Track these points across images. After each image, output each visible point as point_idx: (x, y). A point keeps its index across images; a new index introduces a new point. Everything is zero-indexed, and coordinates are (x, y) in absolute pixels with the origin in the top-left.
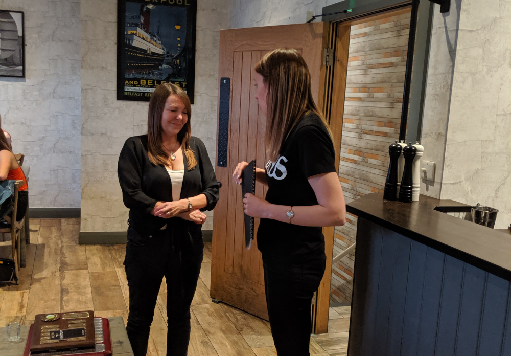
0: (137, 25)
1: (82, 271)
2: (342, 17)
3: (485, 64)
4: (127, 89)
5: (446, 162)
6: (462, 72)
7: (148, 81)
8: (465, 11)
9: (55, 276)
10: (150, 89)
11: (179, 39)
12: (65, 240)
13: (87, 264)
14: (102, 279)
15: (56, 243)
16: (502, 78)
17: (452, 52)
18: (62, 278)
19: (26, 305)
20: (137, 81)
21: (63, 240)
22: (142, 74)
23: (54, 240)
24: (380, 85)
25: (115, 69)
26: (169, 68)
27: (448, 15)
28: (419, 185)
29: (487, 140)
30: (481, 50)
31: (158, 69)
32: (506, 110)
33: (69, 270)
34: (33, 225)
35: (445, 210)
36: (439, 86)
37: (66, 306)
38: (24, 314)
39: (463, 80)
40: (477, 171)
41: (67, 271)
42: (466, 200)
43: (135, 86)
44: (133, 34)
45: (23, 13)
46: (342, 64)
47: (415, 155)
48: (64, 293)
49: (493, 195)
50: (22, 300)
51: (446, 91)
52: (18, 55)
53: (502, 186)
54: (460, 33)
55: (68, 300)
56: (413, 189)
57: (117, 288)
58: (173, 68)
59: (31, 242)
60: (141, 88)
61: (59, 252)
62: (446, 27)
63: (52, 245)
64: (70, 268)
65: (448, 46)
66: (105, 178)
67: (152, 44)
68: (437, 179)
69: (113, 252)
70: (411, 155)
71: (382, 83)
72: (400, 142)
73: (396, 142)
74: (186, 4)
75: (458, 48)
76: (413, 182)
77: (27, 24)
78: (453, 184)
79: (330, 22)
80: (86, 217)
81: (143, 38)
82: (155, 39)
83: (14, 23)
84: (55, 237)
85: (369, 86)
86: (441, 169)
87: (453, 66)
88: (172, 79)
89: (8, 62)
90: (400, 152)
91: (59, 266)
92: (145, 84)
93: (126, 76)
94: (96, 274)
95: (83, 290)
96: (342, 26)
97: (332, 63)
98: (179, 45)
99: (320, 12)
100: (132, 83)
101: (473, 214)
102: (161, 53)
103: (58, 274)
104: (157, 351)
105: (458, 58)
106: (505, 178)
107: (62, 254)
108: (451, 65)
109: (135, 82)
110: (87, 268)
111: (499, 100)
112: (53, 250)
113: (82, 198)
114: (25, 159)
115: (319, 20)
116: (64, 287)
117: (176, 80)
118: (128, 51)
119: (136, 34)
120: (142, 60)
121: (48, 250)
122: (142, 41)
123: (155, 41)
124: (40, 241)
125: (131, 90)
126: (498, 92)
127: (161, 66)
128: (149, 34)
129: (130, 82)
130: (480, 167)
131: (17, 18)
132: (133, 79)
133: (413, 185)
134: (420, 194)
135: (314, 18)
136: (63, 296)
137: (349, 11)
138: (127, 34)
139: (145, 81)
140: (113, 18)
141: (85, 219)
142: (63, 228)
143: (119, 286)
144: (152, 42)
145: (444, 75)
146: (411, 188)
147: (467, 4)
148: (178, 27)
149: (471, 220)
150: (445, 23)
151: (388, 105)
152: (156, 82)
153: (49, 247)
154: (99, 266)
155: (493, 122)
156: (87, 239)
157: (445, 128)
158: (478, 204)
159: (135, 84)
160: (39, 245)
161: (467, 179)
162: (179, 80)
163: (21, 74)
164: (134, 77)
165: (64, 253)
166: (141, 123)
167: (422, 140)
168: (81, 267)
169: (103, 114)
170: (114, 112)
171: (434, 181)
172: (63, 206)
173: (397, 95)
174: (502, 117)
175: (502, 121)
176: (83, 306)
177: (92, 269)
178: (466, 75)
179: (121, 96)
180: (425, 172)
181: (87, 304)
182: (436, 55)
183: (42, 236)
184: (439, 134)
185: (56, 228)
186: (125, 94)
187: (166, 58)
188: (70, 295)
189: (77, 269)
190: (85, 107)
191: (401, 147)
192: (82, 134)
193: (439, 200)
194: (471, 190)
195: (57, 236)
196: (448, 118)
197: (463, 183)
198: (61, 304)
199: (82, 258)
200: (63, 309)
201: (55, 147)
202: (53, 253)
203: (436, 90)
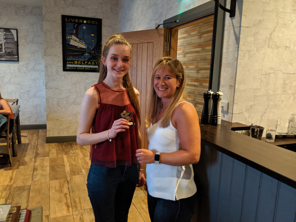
0: (72, 34)
1: (46, 157)
2: (174, 25)
3: (255, 46)
4: (68, 66)
5: (235, 102)
6: (243, 50)
7: (79, 62)
8: (244, 15)
9: (31, 161)
10: (80, 65)
11: (93, 41)
12: (40, 140)
13: (49, 153)
14: (56, 162)
15: (35, 143)
16: (264, 54)
17: (237, 39)
18: (35, 162)
19: (14, 178)
20: (73, 62)
21: (39, 141)
22: (76, 58)
23: (34, 141)
24: (192, 62)
25: (61, 56)
26: (89, 55)
27: (234, 19)
28: (221, 115)
29: (256, 89)
30: (253, 38)
31: (83, 56)
32: (266, 72)
33: (39, 157)
34: (23, 133)
35: (234, 129)
36: (230, 59)
37: (35, 178)
38: (12, 183)
39: (244, 55)
40: (251, 106)
41: (38, 158)
42: (246, 122)
43: (72, 64)
44: (70, 39)
45: (17, 30)
46: (174, 50)
47: (219, 98)
48: (35, 170)
49: (260, 119)
50: (12, 175)
51: (234, 61)
52: (15, 50)
53: (265, 114)
54: (242, 28)
55: (36, 174)
56: (218, 118)
57: (63, 166)
58: (91, 55)
59: (22, 142)
60: (75, 65)
61: (35, 147)
62: (233, 25)
63: (33, 144)
64: (40, 156)
65: (235, 35)
66: (58, 110)
67: (80, 43)
68: (230, 111)
69: (63, 146)
70: (216, 98)
71: (193, 61)
72: (209, 91)
73: (208, 91)
74: (96, 23)
75: (241, 36)
76: (218, 114)
77: (19, 35)
78: (239, 113)
79: (167, 28)
80: (49, 129)
81: (75, 41)
82: (81, 41)
83: (12, 35)
84: (35, 139)
85: (186, 62)
86: (232, 105)
87: (238, 47)
88: (90, 61)
89: (10, 54)
90: (210, 97)
91: (34, 155)
92: (77, 63)
93: (67, 59)
94: (53, 159)
95: (45, 168)
96: (173, 30)
97: (169, 50)
98: (94, 44)
99: (162, 23)
100: (71, 63)
101: (250, 131)
102: (85, 48)
103: (33, 160)
104: (81, 203)
105: (241, 43)
106: (266, 110)
107: (37, 148)
110: (49, 156)
111: (263, 66)
112: (33, 146)
113: (47, 120)
114: (19, 101)
115: (162, 27)
116: (35, 167)
117: (92, 61)
118: (68, 47)
119: (71, 39)
120: (76, 51)
121: (30, 147)
122: (75, 42)
123: (82, 42)
124: (27, 142)
125: (70, 66)
126: (262, 62)
127: (85, 54)
128: (78, 38)
129: (70, 62)
130: (253, 104)
131: (14, 32)
132: (71, 61)
133: (218, 115)
134: (221, 120)
135: (159, 26)
136: (34, 172)
137: (178, 21)
138: (67, 39)
140: (60, 30)
141: (49, 130)
142: (40, 134)
143: (64, 165)
144: (80, 42)
145: (233, 52)
146: (217, 117)
147: (246, 12)
148: (93, 35)
149: (249, 135)
150: (232, 23)
151: (196, 71)
152: (82, 62)
153: (31, 145)
154: (55, 154)
155: (260, 79)
156: (50, 140)
157: (234, 82)
158: (252, 124)
160: (26, 144)
161: (246, 111)
162: (94, 61)
163: (17, 60)
165: (38, 148)
166: (76, 82)
167: (220, 89)
168: (46, 155)
169: (56, 78)
170: (62, 77)
171: (228, 112)
172: (40, 123)
173: (200, 66)
174: (264, 76)
175: (265, 77)
176: (44, 178)
177: (51, 156)
178: (245, 52)
179: (65, 69)
180: (222, 107)
181: (46, 176)
182: (228, 42)
183: (28, 139)
184: (231, 86)
185: (36, 134)
186: (67, 68)
187: (87, 50)
188: (38, 171)
189: (43, 157)
190: (47, 75)
191: (210, 94)
192: (46, 88)
193: (231, 123)
194: (248, 117)
195: (36, 138)
196: (236, 76)
197: (244, 113)
198: (33, 176)
199: (47, 150)
200: (33, 180)
201: (35, 95)
202: (32, 148)
203: (228, 61)
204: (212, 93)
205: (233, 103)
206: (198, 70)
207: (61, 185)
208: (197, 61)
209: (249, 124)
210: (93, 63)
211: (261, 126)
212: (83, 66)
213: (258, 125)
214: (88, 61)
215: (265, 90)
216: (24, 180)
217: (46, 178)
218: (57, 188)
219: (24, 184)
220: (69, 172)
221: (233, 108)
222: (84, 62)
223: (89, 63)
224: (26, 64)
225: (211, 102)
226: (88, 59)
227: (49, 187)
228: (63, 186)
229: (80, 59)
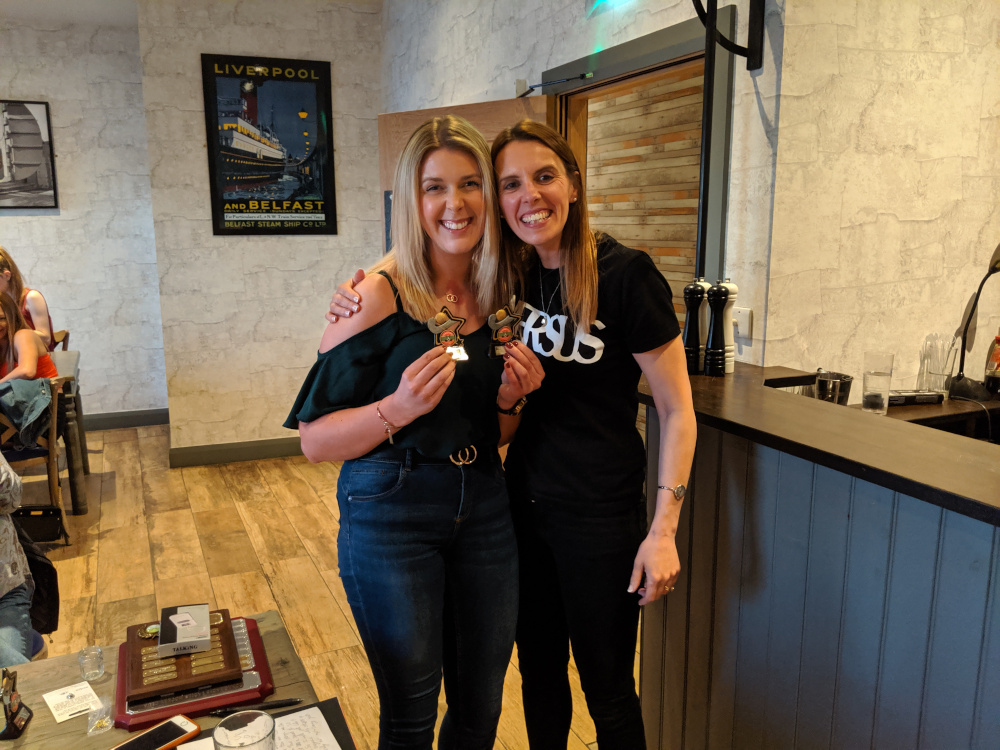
0: (237, 114)
1: (180, 511)
2: (579, 85)
3: (821, 149)
4: (229, 217)
5: (771, 308)
6: (788, 164)
7: (262, 203)
8: (788, 65)
9: (137, 523)
10: (266, 215)
11: (306, 134)
12: (147, 462)
13: (187, 499)
14: (216, 523)
15: (133, 469)
16: (846, 171)
17: (772, 133)
18: (150, 526)
19: (95, 578)
20: (243, 204)
21: (144, 462)
22: (252, 192)
23: (129, 463)
25: (207, 186)
26: (294, 181)
27: (760, 74)
28: (732, 348)
29: (828, 269)
30: (814, 128)
32: (853, 220)
33: (159, 512)
34: (93, 442)
35: (774, 383)
36: (752, 188)
37: (161, 572)
38: (94, 593)
39: (790, 176)
40: (816, 318)
41: (157, 515)
42: (802, 365)
43: (241, 211)
44: (232, 129)
45: (47, 104)
47: (726, 300)
48: (157, 552)
49: (839, 353)
50: (88, 570)
51: (765, 194)
52: (44, 173)
53: (853, 338)
54: (783, 102)
55: (164, 562)
56: (727, 354)
57: (241, 534)
58: (300, 180)
59: (92, 470)
60: (251, 215)
61: (139, 483)
62: (757, 93)
63: (127, 474)
64: (160, 508)
65: (763, 122)
66: (204, 360)
67: (264, 144)
68: (757, 335)
69: (228, 476)
70: (720, 300)
72: (699, 281)
73: (695, 281)
74: (313, 77)
75: (781, 125)
76: (725, 344)
77: (55, 122)
78: (782, 341)
79: (556, 95)
80: (178, 423)
81: (249, 136)
82: (268, 135)
83: (33, 121)
84: (130, 459)
86: (763, 318)
87: (775, 154)
88: (299, 198)
89: (28, 185)
90: (703, 297)
91: (142, 506)
92: (257, 207)
93: (226, 196)
94: (204, 515)
95: (187, 544)
96: (573, 100)
98: (308, 143)
99: (537, 79)
100: (237, 207)
101: (815, 387)
102: (280, 157)
103: (142, 520)
104: (320, 635)
105: (782, 142)
107: (145, 486)
108: (771, 153)
109: (241, 205)
110: (189, 507)
111: (843, 204)
112: (129, 481)
113: (170, 395)
114: (71, 338)
115: (538, 91)
116: (155, 541)
117: (306, 198)
118: (226, 156)
119: (236, 129)
120: (251, 169)
121: (122, 482)
122: (246, 139)
123: (269, 139)
124: (107, 468)
125: (235, 219)
126: (842, 193)
127: (281, 177)
128: (258, 127)
129: (233, 205)
130: (819, 312)
131: (37, 112)
132: (238, 201)
133: (726, 348)
134: (736, 362)
135: (532, 89)
136: (155, 556)
137: (589, 75)
138: (223, 129)
139: (257, 203)
140: (198, 104)
141: (178, 428)
142: (142, 442)
143: (244, 531)
144: (264, 140)
145: (760, 170)
146: (723, 354)
147: (792, 55)
148: (303, 115)
149: (811, 395)
150: (756, 86)
151: (637, 220)
152: (274, 203)
153: (122, 475)
154: (207, 500)
155: (836, 240)
156: (182, 459)
157: (766, 253)
158: (819, 370)
159: (241, 208)
160: (106, 474)
161: (801, 333)
162: (311, 198)
163: (53, 204)
164: (238, 197)
165: (148, 485)
166: (256, 270)
167: (727, 274)
168: (180, 505)
169: (193, 260)
170: (210, 254)
171: (751, 338)
172: (138, 407)
173: (650, 204)
174: (848, 231)
175: (849, 237)
176: (190, 570)
177: (196, 506)
178: (793, 168)
179: (220, 228)
180: (736, 325)
181: (195, 565)
182: (744, 139)
183: (108, 459)
184: (756, 263)
185: (130, 443)
186: (227, 225)
187: (287, 165)
188: (165, 553)
189: (172, 510)
190: (163, 250)
191: (703, 289)
192: (161, 293)
193: (763, 368)
194: (807, 349)
195: (134, 457)
196: (770, 237)
197: (796, 338)
198: (153, 570)
199: (179, 490)
200: (158, 579)
201: (116, 316)
202: (130, 486)
203: (746, 194)
204: (707, 286)
205: (766, 312)
206: (643, 217)
207: (249, 587)
209: (813, 371)
210: (309, 206)
211: (845, 372)
212: (278, 217)
213: (836, 370)
214: (292, 200)
215: (852, 272)
216: (130, 583)
217: (199, 573)
218: (239, 597)
219: (132, 593)
220: (266, 551)
221: (765, 327)
222: (279, 203)
223: (297, 205)
224: (81, 218)
225: (706, 313)
226: (292, 192)
227: (212, 596)
228: (257, 591)
229: (266, 193)
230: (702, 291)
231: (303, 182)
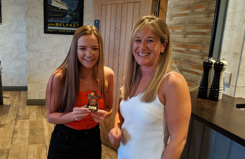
1: (26, 120)
4: (49, 28)
5: (240, 73)
7: (60, 24)
9: (12, 123)
10: (61, 28)
12: (21, 102)
13: (29, 116)
14: (36, 125)
15: (16, 105)
18: (16, 124)
20: (54, 24)
21: (20, 103)
22: (57, 20)
23: (16, 102)
24: (179, 25)
25: (43, 17)
26: (70, 17)
28: (222, 89)
31: (65, 18)
33: (20, 120)
34: (5, 94)
37: (14, 141)
41: (19, 120)
43: (53, 26)
48: (15, 133)
55: (16, 137)
58: (72, 17)
59: (4, 104)
60: (56, 27)
61: (17, 109)
64: (20, 118)
66: (39, 73)
67: (62, 5)
68: (232, 83)
69: (43, 110)
73: (208, 59)
76: (220, 87)
78: (243, 87)
80: (30, 92)
82: (63, 2)
84: (16, 101)
85: (172, 26)
90: (212, 66)
91: (15, 117)
92: (58, 25)
93: (49, 21)
94: (33, 122)
95: (25, 132)
98: (75, 5)
100: (52, 25)
102: (66, 9)
103: (14, 122)
107: (18, 110)
109: (53, 24)
110: (29, 119)
112: (14, 108)
113: (28, 82)
114: (1, 63)
116: (15, 130)
117: (74, 23)
118: (49, 8)
120: (57, 13)
121: (12, 108)
122: (56, 3)
123: (63, 3)
124: (9, 103)
125: (51, 28)
127: (66, 16)
129: (51, 24)
132: (52, 23)
133: (220, 89)
136: (14, 135)
139: (58, 24)
141: (30, 93)
142: (22, 96)
143: (43, 129)
144: (62, 3)
151: (183, 36)
152: (63, 24)
153: (12, 106)
154: (35, 117)
156: (31, 103)
159: (53, 25)
160: (8, 105)
164: (52, 21)
165: (19, 110)
166: (57, 45)
168: (26, 118)
169: (37, 41)
170: (43, 39)
171: (230, 85)
172: (22, 85)
173: (188, 30)
176: (23, 141)
177: (31, 119)
179: (46, 31)
180: (224, 79)
181: (25, 140)
183: (10, 100)
184: (235, 53)
185: (18, 96)
186: (48, 30)
187: (69, 12)
188: (17, 134)
189: (24, 119)
190: (28, 37)
191: (212, 62)
192: (27, 51)
193: (234, 98)
195: (18, 100)
198: (12, 140)
199: (27, 113)
200: (12, 143)
201: (17, 57)
202: (14, 110)
203: (234, 23)
204: (214, 61)
205: (238, 74)
206: (185, 35)
207: (40, 150)
208: (184, 25)
210: (74, 25)
212: (64, 29)
216: (3, 144)
217: (26, 143)
218: (36, 153)
219: (3, 147)
220: (48, 137)
221: (237, 81)
222: (65, 24)
223: (71, 25)
224: (8, 26)
225: (212, 73)
226: (69, 21)
227: (27, 152)
228: (42, 152)
229: (61, 21)
230: (212, 63)
231: (73, 18)
